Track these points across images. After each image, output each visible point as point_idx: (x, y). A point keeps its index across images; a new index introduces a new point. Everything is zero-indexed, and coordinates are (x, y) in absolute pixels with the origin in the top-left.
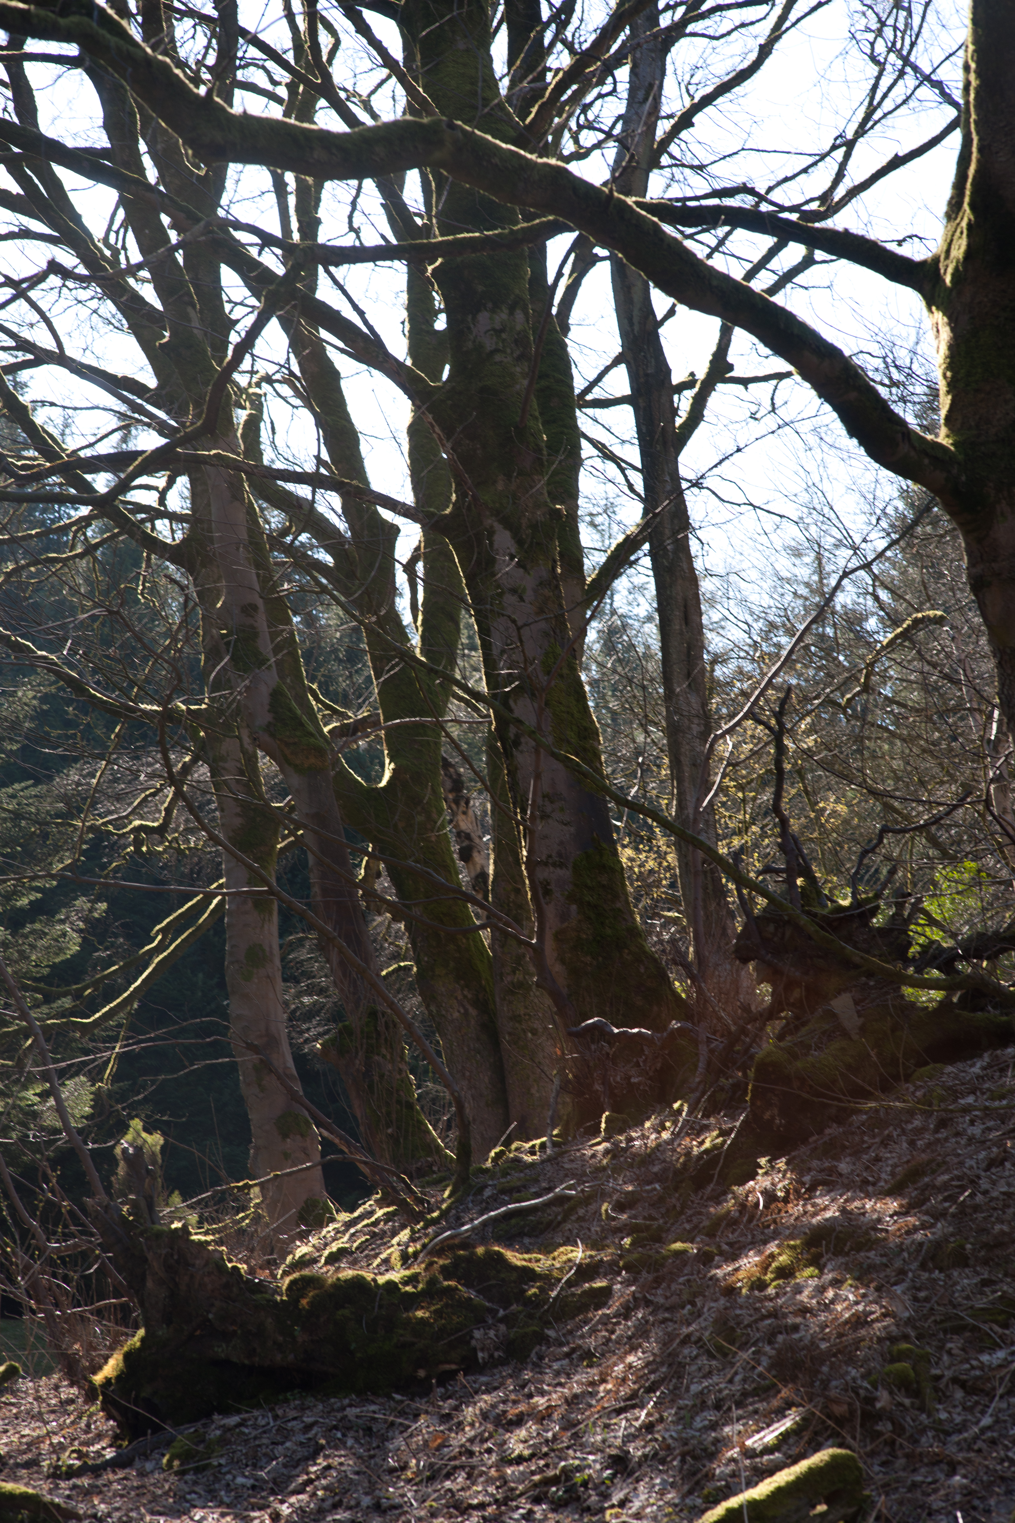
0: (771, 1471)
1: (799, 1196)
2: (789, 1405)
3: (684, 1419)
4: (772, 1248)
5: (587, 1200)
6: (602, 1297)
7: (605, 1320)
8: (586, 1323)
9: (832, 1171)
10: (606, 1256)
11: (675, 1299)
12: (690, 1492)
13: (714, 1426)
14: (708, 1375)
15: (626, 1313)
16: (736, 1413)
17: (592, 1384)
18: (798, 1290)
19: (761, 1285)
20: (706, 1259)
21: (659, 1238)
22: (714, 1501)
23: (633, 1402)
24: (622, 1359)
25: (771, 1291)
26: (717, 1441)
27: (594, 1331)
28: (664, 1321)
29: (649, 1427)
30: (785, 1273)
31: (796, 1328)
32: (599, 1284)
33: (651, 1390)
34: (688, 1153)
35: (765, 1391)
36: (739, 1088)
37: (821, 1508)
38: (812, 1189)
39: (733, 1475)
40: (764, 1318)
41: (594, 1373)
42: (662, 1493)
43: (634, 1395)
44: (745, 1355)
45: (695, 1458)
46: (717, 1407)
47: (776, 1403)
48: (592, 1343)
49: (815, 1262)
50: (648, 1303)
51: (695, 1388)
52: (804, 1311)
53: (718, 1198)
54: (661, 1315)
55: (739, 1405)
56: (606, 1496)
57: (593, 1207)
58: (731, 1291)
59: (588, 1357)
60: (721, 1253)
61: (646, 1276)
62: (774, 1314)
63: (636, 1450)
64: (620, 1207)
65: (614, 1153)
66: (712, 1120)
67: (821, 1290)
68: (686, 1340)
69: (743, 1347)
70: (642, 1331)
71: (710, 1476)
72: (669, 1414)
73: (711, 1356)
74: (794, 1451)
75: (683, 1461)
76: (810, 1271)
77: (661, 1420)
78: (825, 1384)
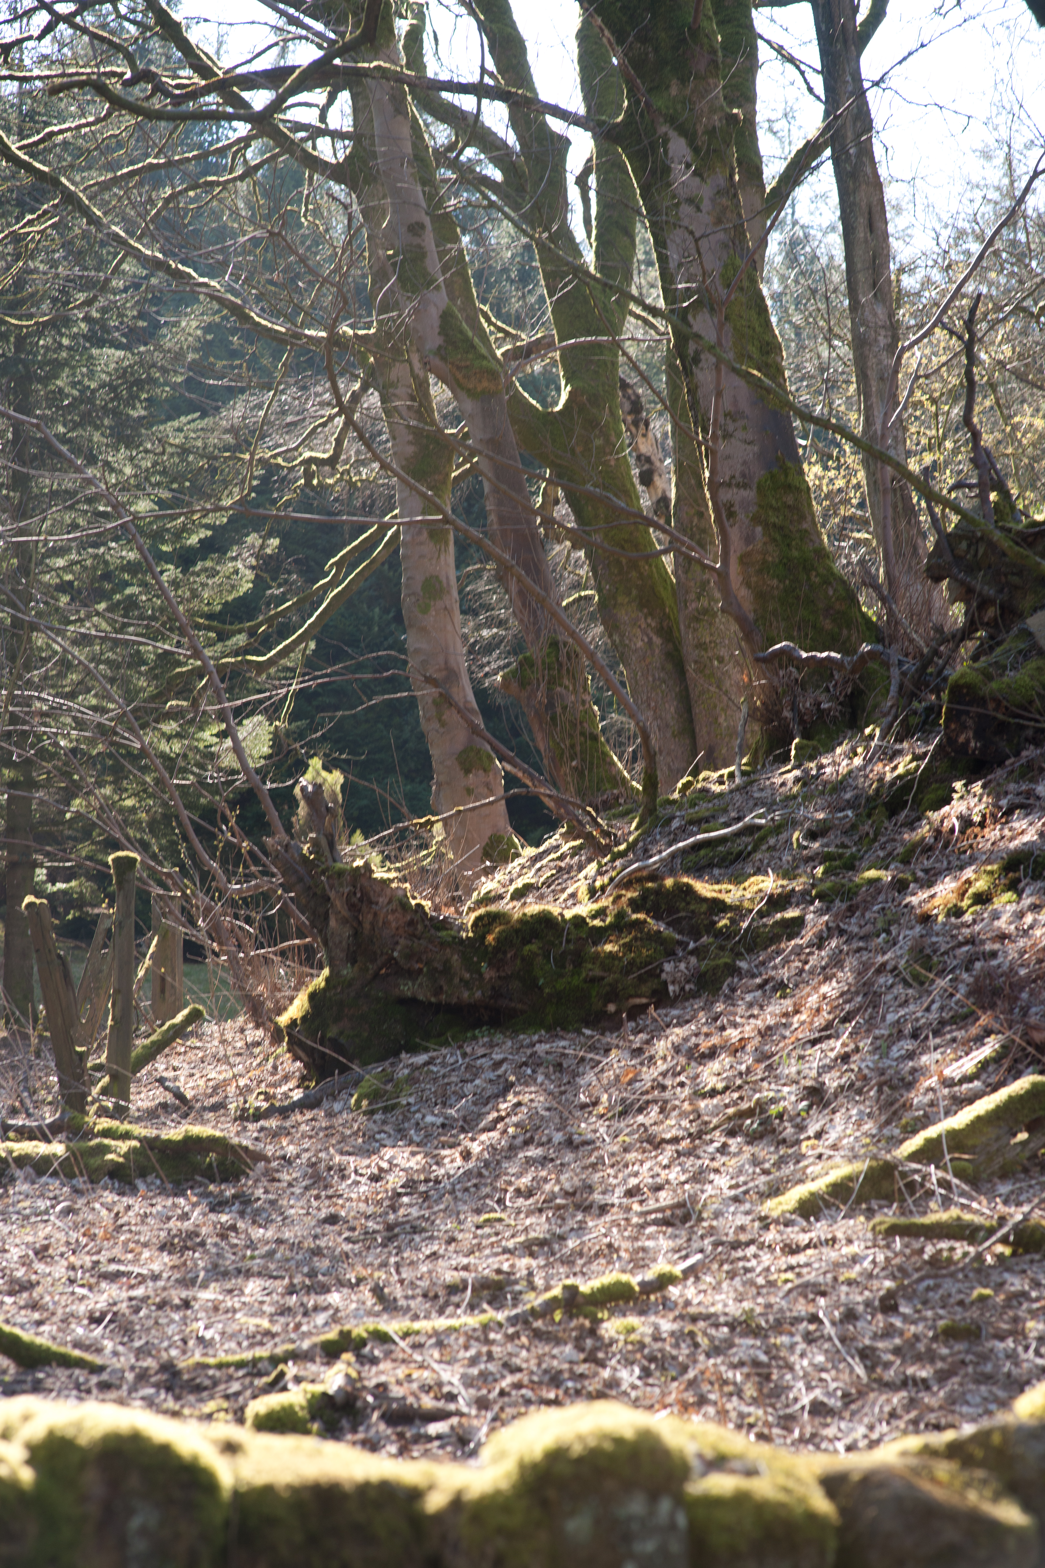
0: (970, 1100)
1: (995, 821)
2: (988, 1033)
3: (881, 1048)
4: (969, 873)
5: (777, 829)
6: (795, 927)
7: (798, 951)
8: (778, 953)
9: (1029, 794)
10: (798, 885)
11: (869, 928)
12: (888, 1122)
13: (911, 1055)
14: (905, 1003)
15: (820, 942)
16: (932, 1042)
17: (786, 1015)
18: (996, 916)
19: (958, 912)
20: (901, 886)
21: (851, 866)
22: (912, 1130)
23: (827, 1032)
24: (816, 989)
25: (968, 917)
26: (914, 1071)
27: (786, 962)
28: (859, 950)
29: (845, 1058)
30: (982, 899)
31: (994, 954)
32: (792, 913)
33: (846, 1020)
34: (881, 780)
35: (962, 1019)
36: (933, 711)
37: (1023, 1136)
38: (1009, 812)
39: (932, 1104)
40: (960, 945)
41: (788, 1004)
42: (859, 1124)
43: (828, 1026)
44: (942, 983)
45: (893, 1088)
46: (915, 1036)
47: (974, 1031)
48: (784, 974)
49: (1013, 886)
50: (841, 932)
51: (891, 1017)
52: (1002, 937)
53: (912, 825)
54: (855, 945)
55: (937, 1033)
56: (801, 1128)
57: (783, 836)
58: (926, 919)
59: (781, 986)
60: (916, 880)
61: (839, 905)
62: (971, 941)
63: (832, 1081)
64: (812, 835)
65: (804, 781)
66: (905, 745)
67: (1020, 915)
68: (881, 969)
69: (941, 973)
70: (837, 961)
71: (907, 1106)
72: (865, 1044)
73: (907, 985)
74: (994, 1079)
75: (880, 1091)
76: (1009, 895)
77: (857, 1050)
78: (1025, 1011)
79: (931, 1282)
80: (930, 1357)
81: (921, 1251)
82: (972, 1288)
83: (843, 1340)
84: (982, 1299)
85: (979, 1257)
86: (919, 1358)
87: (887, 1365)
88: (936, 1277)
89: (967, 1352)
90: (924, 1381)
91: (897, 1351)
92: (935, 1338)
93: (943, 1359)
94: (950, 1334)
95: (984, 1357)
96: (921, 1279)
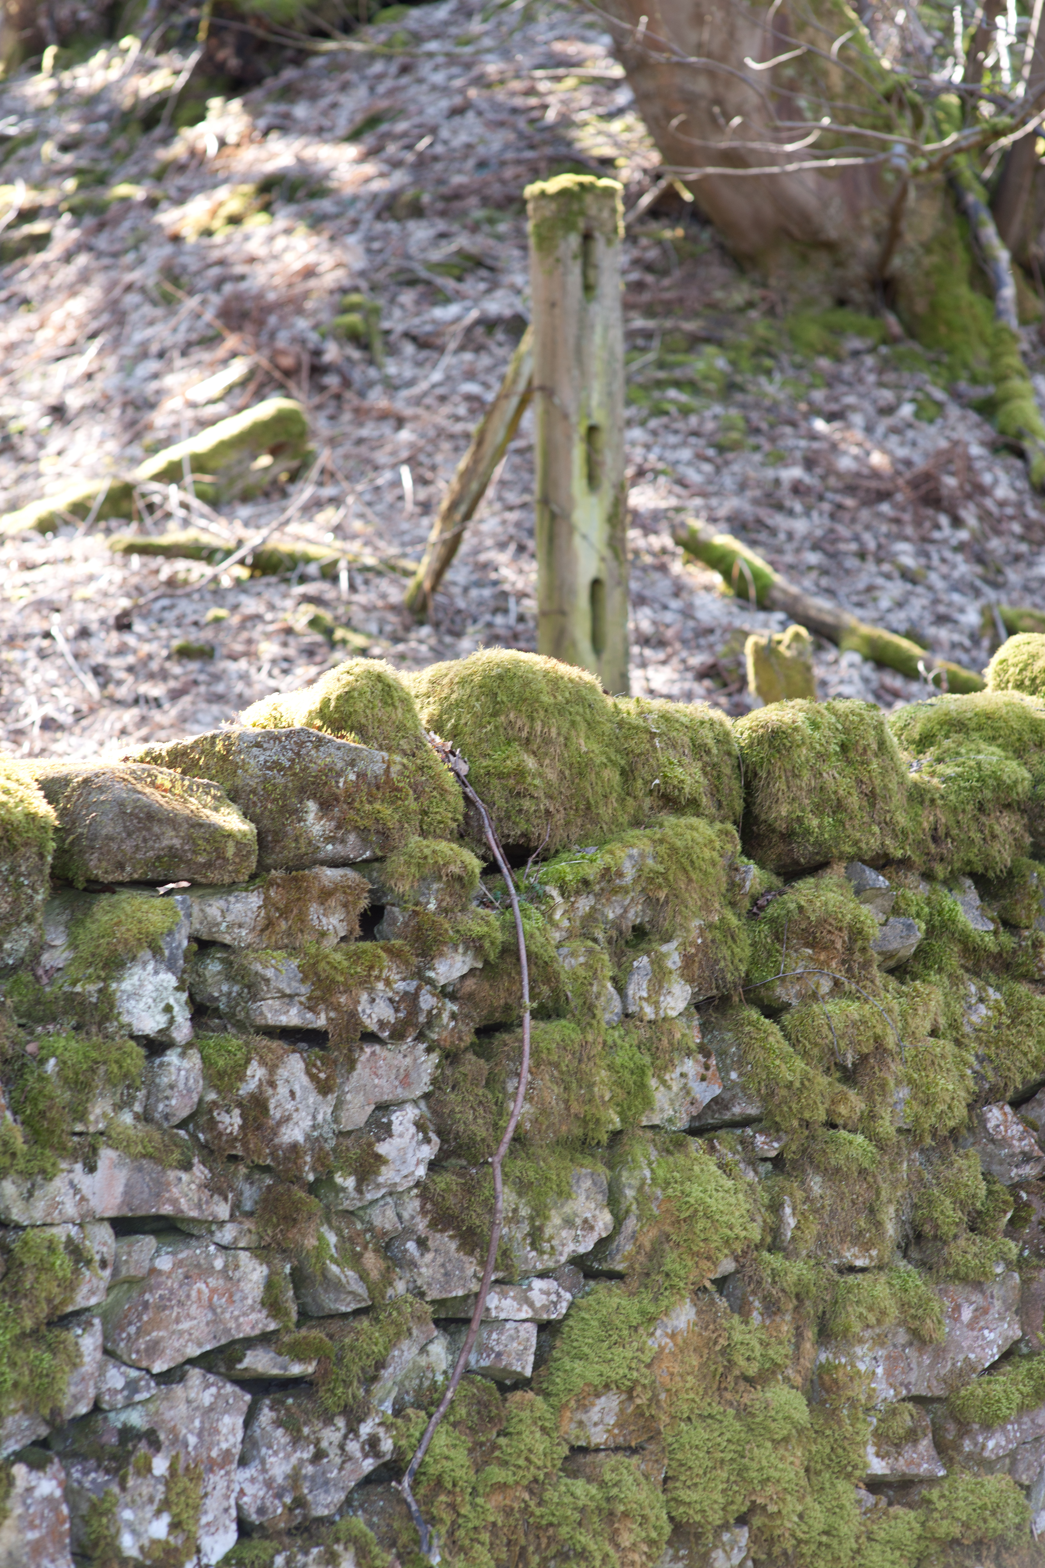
0: (212, 422)
1: (252, 141)
2: (234, 355)
3: (127, 367)
4: (222, 193)
5: (29, 140)
6: (41, 242)
7: (45, 266)
8: (25, 266)
9: (287, 116)
10: (47, 198)
11: (117, 247)
12: (131, 442)
13: (156, 376)
14: (151, 323)
15: (68, 257)
16: (179, 362)
17: (31, 331)
18: (247, 238)
19: (208, 233)
20: (152, 204)
21: (103, 180)
22: (153, 450)
23: (73, 349)
24: (62, 304)
25: (218, 238)
26: (158, 392)
27: (33, 276)
28: (107, 268)
29: (89, 376)
30: (234, 220)
31: (242, 278)
32: (39, 227)
33: (93, 336)
34: (136, 93)
35: (209, 341)
36: (192, 26)
37: (265, 460)
38: (266, 133)
39: (176, 426)
40: (210, 266)
41: (32, 320)
42: (101, 443)
43: (73, 343)
44: (192, 303)
45: (138, 408)
46: (161, 355)
47: (221, 351)
48: (31, 289)
49: (267, 208)
50: (90, 248)
51: (138, 336)
52: (252, 260)
53: (166, 140)
54: (106, 261)
55: (184, 354)
56: (41, 445)
57: (34, 148)
58: (176, 239)
59: (25, 301)
60: (168, 198)
61: (89, 221)
62: (222, 262)
63: (74, 401)
64: (65, 148)
65: (60, 92)
66: (162, 59)
67: (271, 238)
68: (129, 288)
69: (191, 293)
70: (84, 278)
71: (149, 427)
72: (111, 362)
73: (155, 304)
74: (239, 402)
75: (124, 411)
76: (262, 217)
77: (101, 369)
78: (272, 336)
79: (165, 602)
80: (163, 675)
81: (157, 572)
82: (207, 609)
83: (76, 657)
84: (217, 620)
85: (215, 579)
86: (151, 676)
87: (119, 683)
88: (171, 596)
89: (201, 671)
90: (156, 700)
91: (130, 669)
92: (169, 658)
93: (176, 678)
94: (185, 653)
95: (217, 678)
96: (157, 599)
